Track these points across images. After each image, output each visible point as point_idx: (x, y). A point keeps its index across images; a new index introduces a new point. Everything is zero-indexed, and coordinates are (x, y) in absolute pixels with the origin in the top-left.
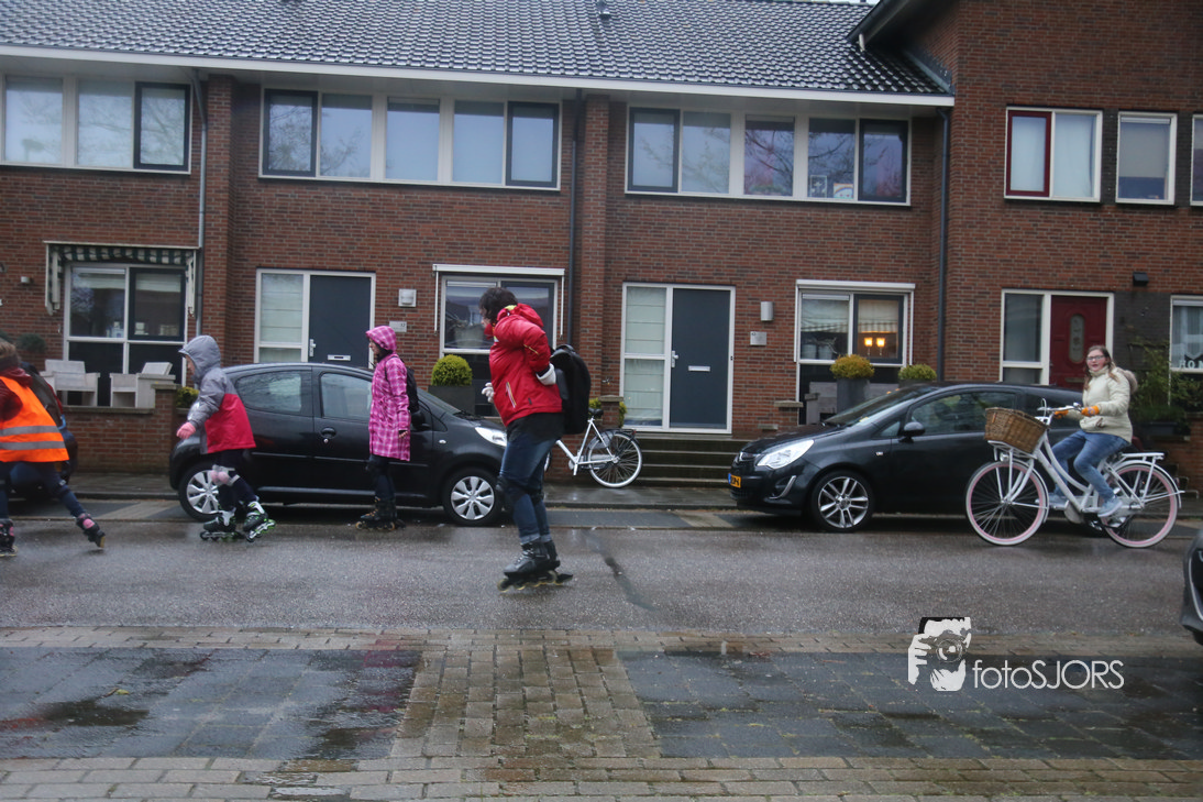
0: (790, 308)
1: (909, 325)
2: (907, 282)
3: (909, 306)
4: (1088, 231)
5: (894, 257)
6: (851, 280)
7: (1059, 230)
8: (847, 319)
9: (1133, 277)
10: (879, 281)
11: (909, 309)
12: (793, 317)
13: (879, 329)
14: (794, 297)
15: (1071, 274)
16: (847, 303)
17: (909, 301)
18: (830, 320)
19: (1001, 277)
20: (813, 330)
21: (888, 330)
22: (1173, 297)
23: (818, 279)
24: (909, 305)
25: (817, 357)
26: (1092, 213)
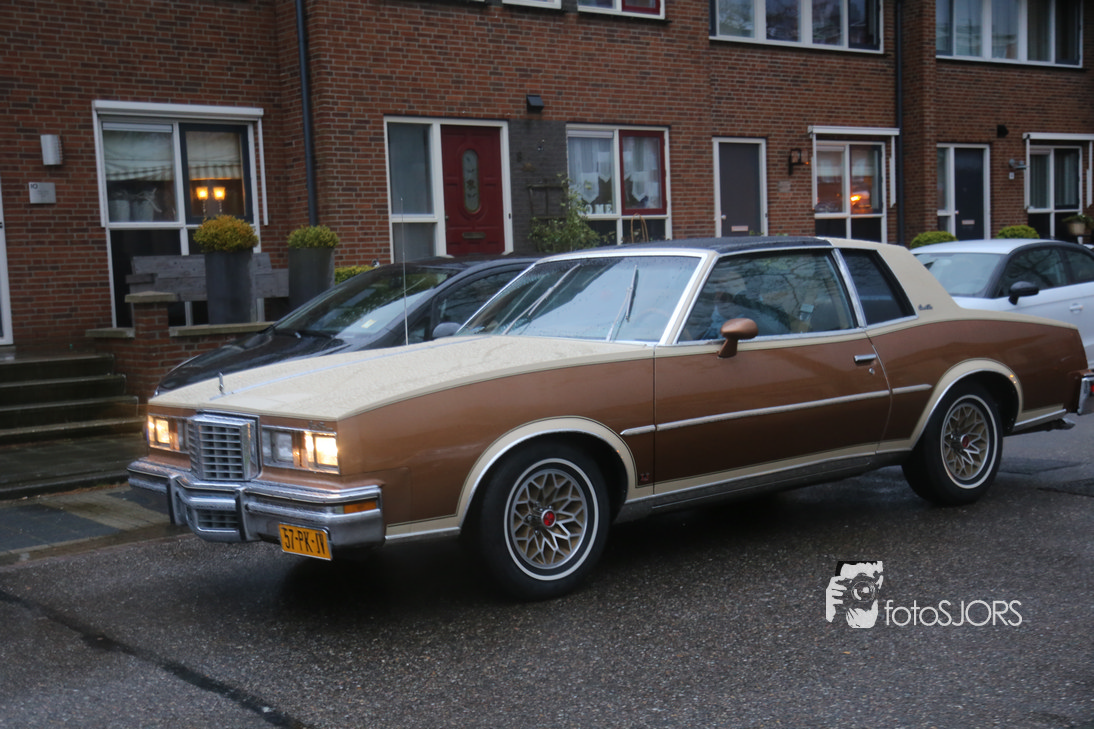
0: (87, 145)
1: (258, 167)
2: (251, 105)
3: (256, 141)
4: (476, 40)
5: (230, 69)
6: (173, 101)
7: (445, 37)
8: (171, 158)
9: (528, 102)
10: (213, 103)
11: (257, 145)
12: (94, 158)
13: (216, 173)
14: (91, 127)
15: (461, 96)
16: (169, 136)
17: (256, 133)
18: (146, 160)
19: (381, 100)
20: (122, 178)
21: (229, 175)
22: (568, 126)
23: (124, 99)
24: (256, 139)
25: (132, 218)
26: (478, 16)
